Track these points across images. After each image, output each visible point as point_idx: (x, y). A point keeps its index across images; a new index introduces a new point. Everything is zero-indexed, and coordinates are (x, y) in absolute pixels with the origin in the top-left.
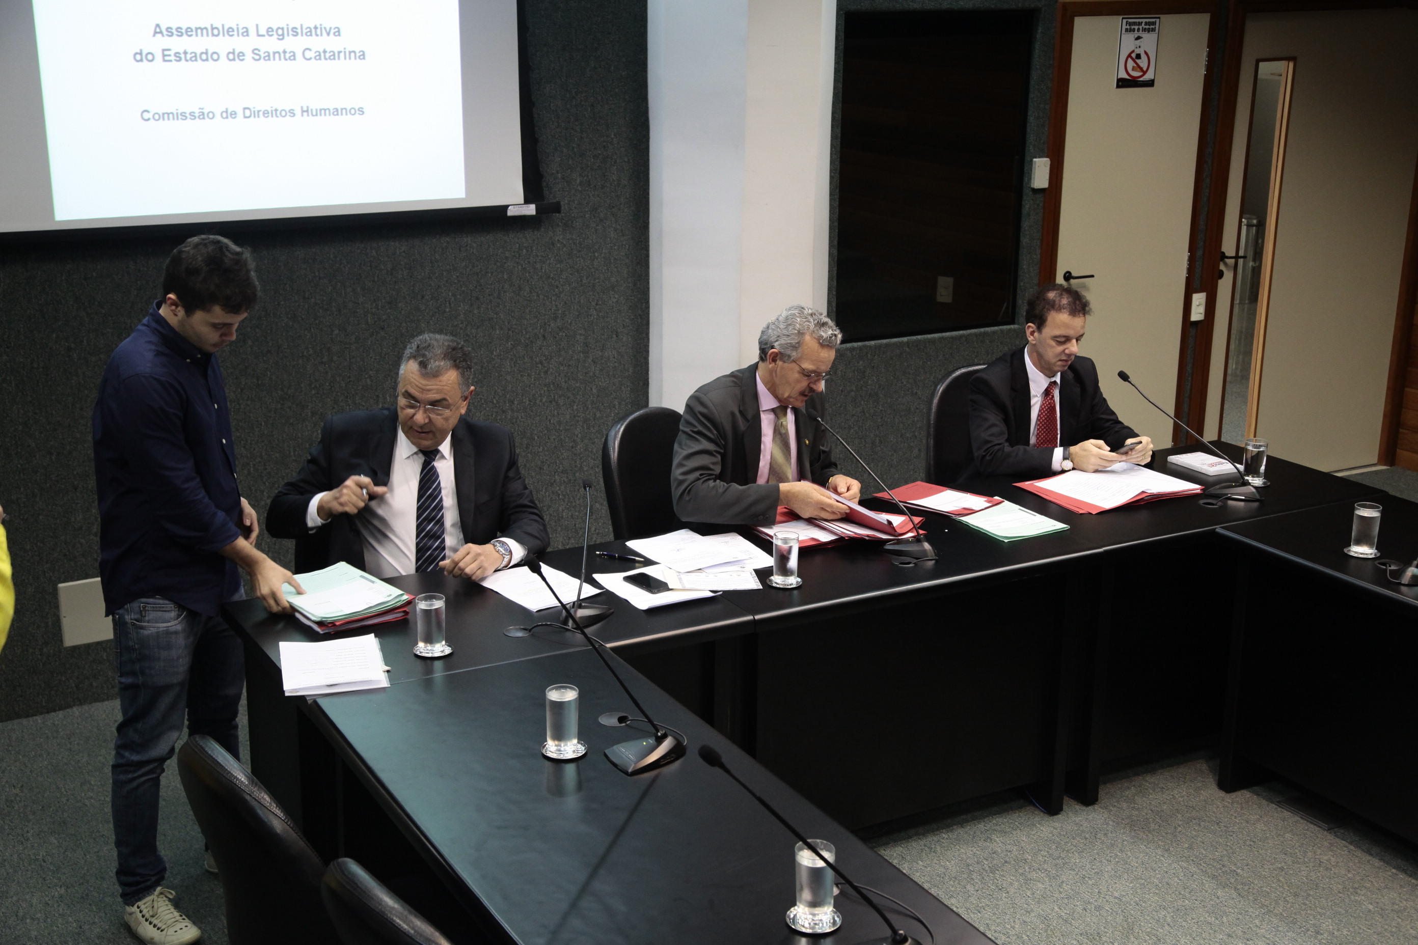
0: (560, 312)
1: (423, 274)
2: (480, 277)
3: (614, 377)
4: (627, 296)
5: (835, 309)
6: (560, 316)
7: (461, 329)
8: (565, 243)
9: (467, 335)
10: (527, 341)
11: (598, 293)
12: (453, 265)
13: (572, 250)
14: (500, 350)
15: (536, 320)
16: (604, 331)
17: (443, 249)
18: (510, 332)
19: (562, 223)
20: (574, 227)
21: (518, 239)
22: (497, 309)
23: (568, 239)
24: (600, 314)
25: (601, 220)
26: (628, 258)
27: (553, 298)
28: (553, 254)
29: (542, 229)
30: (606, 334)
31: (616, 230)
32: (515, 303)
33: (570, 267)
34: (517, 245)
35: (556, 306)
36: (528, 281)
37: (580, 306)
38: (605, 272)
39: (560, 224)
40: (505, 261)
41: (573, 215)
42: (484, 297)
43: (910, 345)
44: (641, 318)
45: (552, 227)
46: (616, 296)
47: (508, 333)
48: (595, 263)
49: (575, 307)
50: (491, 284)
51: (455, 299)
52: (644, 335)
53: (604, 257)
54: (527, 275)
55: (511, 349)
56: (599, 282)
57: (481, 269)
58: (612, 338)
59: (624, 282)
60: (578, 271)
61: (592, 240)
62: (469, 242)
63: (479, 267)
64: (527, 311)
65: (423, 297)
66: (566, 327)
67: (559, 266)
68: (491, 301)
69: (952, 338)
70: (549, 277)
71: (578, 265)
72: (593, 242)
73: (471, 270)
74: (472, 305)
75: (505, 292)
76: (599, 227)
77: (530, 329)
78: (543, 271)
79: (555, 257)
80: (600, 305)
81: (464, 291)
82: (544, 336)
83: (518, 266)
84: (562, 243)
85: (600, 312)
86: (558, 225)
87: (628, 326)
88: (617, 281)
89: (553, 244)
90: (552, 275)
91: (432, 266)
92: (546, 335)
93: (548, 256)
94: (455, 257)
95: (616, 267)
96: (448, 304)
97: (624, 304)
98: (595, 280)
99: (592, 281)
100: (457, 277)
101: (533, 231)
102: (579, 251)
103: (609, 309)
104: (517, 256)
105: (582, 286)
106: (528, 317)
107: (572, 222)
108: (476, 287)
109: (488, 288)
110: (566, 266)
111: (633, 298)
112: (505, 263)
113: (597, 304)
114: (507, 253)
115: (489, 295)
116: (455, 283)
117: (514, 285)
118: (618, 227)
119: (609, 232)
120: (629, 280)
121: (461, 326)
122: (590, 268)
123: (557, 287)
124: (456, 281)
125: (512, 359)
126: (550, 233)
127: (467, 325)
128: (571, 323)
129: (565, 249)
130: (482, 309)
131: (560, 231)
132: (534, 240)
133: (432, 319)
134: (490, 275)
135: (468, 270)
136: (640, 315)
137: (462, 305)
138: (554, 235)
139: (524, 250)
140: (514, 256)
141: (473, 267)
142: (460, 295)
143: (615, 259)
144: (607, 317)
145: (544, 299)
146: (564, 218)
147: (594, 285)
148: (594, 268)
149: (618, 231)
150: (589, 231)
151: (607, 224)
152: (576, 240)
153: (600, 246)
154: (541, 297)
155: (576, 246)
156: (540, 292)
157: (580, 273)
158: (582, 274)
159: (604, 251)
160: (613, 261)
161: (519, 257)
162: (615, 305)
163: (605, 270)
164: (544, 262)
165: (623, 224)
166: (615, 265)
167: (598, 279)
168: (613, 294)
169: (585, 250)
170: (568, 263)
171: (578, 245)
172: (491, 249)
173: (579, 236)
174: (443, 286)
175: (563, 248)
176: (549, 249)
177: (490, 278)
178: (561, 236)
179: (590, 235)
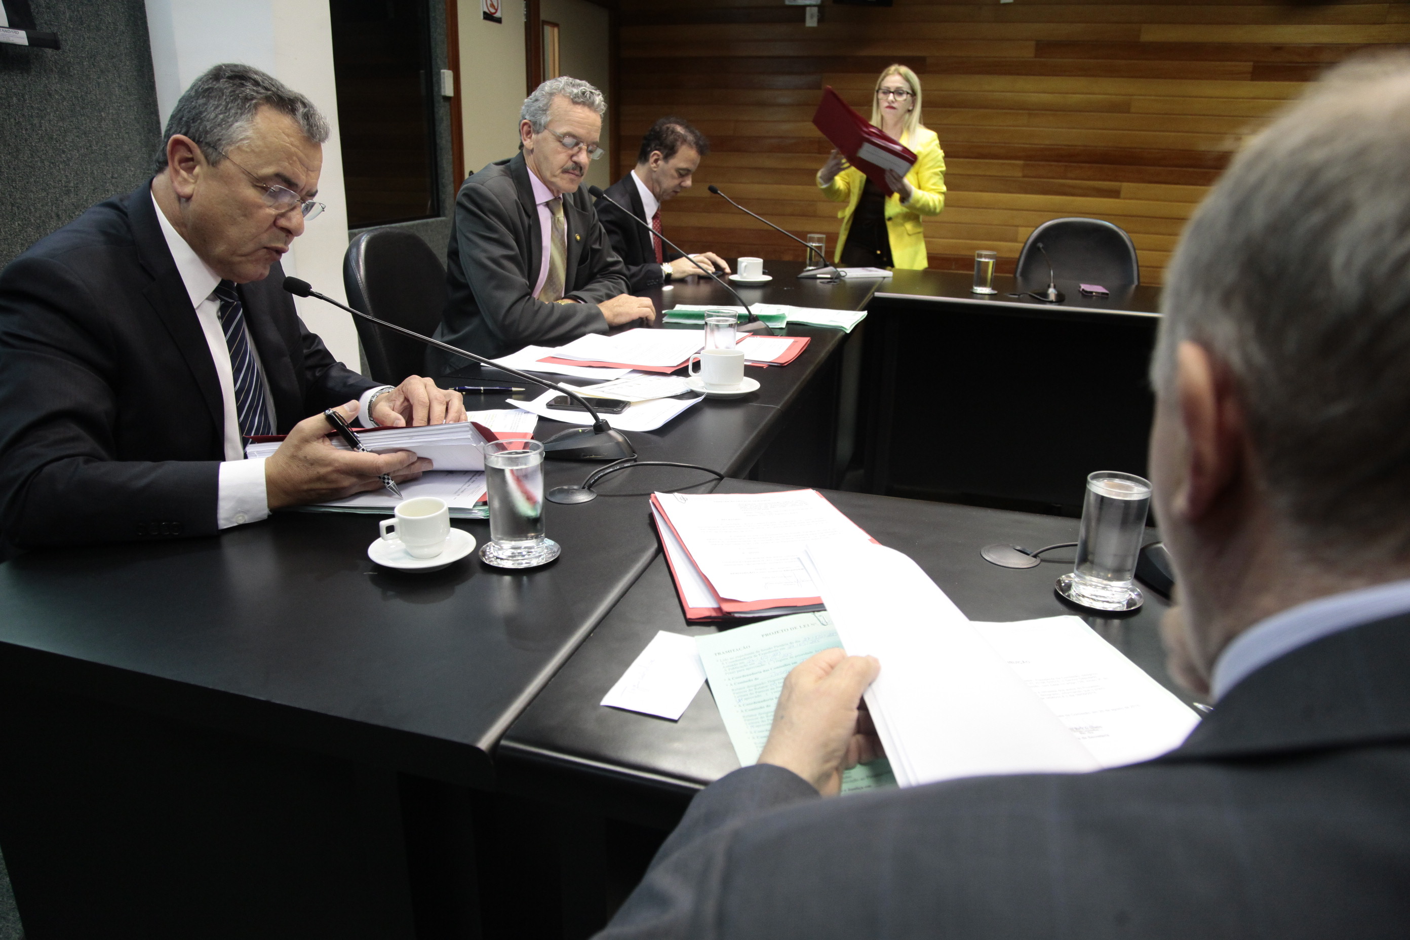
0: (72, 184)
4: (144, 169)
8: (63, 94)
10: (38, 221)
11: (112, 164)
13: (74, 105)
14: (6, 232)
15: (44, 194)
18: (15, 209)
19: (56, 67)
20: (71, 76)
21: (4, 81)
23: (68, 91)
25: (102, 71)
26: (138, 122)
27: (61, 166)
28: (52, 107)
29: (33, 73)
31: (120, 86)
33: (75, 128)
34: (4, 89)
35: (66, 176)
36: (26, 141)
37: (94, 179)
38: (116, 138)
39: (54, 69)
41: (68, 59)
45: (45, 71)
46: (132, 169)
47: (12, 209)
48: (103, 124)
49: (89, 179)
53: (112, 119)
54: (24, 132)
56: (111, 150)
59: (139, 152)
60: (85, 133)
61: (95, 95)
64: (32, 180)
66: (82, 204)
67: (61, 124)
70: (52, 138)
71: (85, 126)
72: (97, 98)
76: (102, 80)
77: (39, 205)
78: (43, 129)
79: (55, 113)
80: (116, 178)
82: (58, 216)
84: (61, 95)
85: (118, 186)
86: (52, 70)
88: (130, 150)
89: (50, 95)
90: (55, 136)
92: (60, 213)
93: (46, 109)
95: (127, 133)
98: (106, 147)
99: (103, 148)
101: (21, 73)
102: (83, 108)
103: (127, 184)
104: (6, 105)
105: (92, 153)
106: (34, 189)
107: (69, 69)
110: (71, 125)
113: (112, 177)
117: (9, 145)
118: (122, 83)
119: (113, 88)
120: (144, 149)
122: (98, 131)
123: (64, 152)
126: (43, 81)
128: (87, 200)
129: (65, 103)
131: (55, 78)
132: (25, 86)
138: (49, 83)
139: (14, 98)
143: (125, 122)
145: (50, 166)
146: (58, 62)
147: (106, 153)
148: (103, 131)
149: (123, 88)
150: (90, 83)
151: (110, 78)
152: (77, 92)
153: (105, 104)
154: (46, 163)
155: (78, 100)
156: (43, 157)
157: (88, 137)
158: (91, 137)
159: (111, 111)
160: (122, 125)
161: (9, 106)
162: (132, 179)
163: (115, 135)
164: (42, 118)
165: (127, 80)
166: (125, 130)
167: (110, 146)
168: (128, 166)
169: (89, 107)
170: (72, 122)
171: (80, 99)
173: (79, 88)
175: (63, 102)
176: (46, 100)
178: (59, 86)
179: (93, 89)
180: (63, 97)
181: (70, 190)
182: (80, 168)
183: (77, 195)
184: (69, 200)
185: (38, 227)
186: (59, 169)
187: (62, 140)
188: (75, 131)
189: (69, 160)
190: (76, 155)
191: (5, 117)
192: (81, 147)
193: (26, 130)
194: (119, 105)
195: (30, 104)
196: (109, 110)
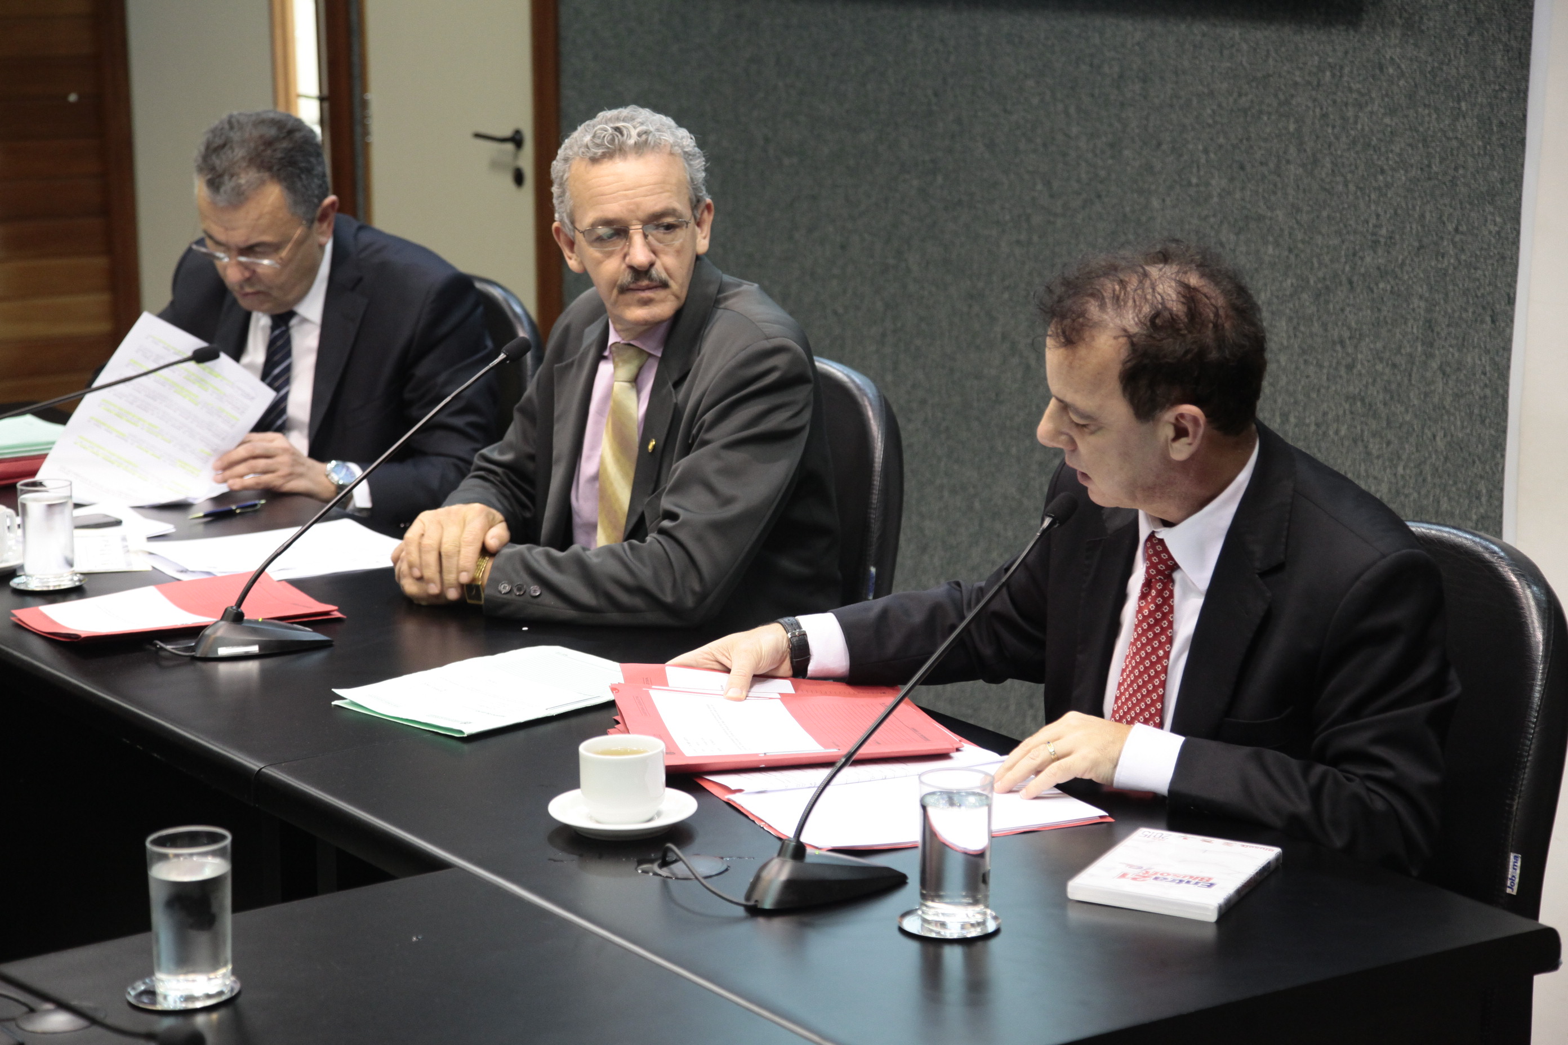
0: (1384, 231)
3: (1483, 422)
6: (1382, 240)
8: (1403, 66)
10: (1320, 286)
11: (1461, 203)
13: (1416, 85)
14: (1272, 293)
16: (1468, 302)
17: (1195, 46)
18: (1292, 257)
19: (1400, 17)
20: (1423, 32)
21: (1319, 45)
22: (1273, 198)
23: (1411, 59)
24: (1463, 257)
25: (1479, 21)
27: (1373, 196)
28: (1380, 88)
29: (1364, 29)
30: (1471, 310)
31: (1507, 49)
33: (1411, 129)
34: (1317, 59)
35: (1378, 216)
36: (1330, 145)
37: (1423, 226)
38: (1479, 154)
39: (1397, 20)
40: (1291, 91)
45: (1382, 25)
46: (1498, 219)
47: (1288, 257)
48: (1460, 125)
49: (1414, 226)
50: (1266, 140)
51: (1207, 161)
53: (1478, 117)
54: (1330, 130)
55: (1291, 296)
56: (1464, 176)
57: (1252, 101)
58: (1482, 322)
62: (1237, 38)
63: (1250, 97)
64: (1325, 214)
65: (1159, 144)
66: (1393, 271)
67: (1387, 120)
71: (1426, 125)
72: (1458, 74)
73: (1235, 101)
75: (1288, 162)
76: (1475, 38)
77: (1327, 259)
78: (1359, 127)
79: (1383, 100)
80: (1462, 233)
81: (1220, 146)
82: (1351, 282)
83: (1315, 107)
84: (1399, 67)
85: (1463, 250)
86: (1393, 23)
88: (1502, 181)
89: (1382, 67)
90: (1374, 141)
92: (1355, 279)
93: (1369, 91)
95: (1503, 146)
96: (1195, 170)
98: (1456, 169)
99: (1451, 172)
100: (1214, 111)
101: (1347, 30)
102: (1431, 92)
103: (1481, 249)
104: (1315, 83)
105: (1430, 179)
106: (1324, 231)
107: (1421, 18)
108: (1241, 140)
109: (1260, 148)
110: (1403, 123)
112: (1292, 96)
113: (1456, 230)
114: (1297, 73)
115: (1262, 164)
116: (1210, 126)
117: (1305, 151)
119: (1494, 54)
121: (1212, 220)
122: (1449, 139)
123: (1383, 171)
124: (1210, 121)
125: (1290, 319)
126: (1378, 39)
127: (1222, 222)
128: (1403, 264)
129: (1402, 83)
130: (1249, 192)
131: (1396, 37)
132: (1346, 53)
133: (1169, 195)
134: (1266, 118)
135: (1231, 100)
137: (1216, 173)
138: (1384, 45)
139: (1328, 74)
140: (1310, 83)
141: (1240, 95)
142: (1215, 154)
143: (1501, 123)
144: (1476, 268)
145: (1356, 193)
146: (1406, 7)
147: (1453, 182)
148: (1456, 138)
150: (1453, 45)
151: (1491, 32)
152: (1427, 62)
153: (1472, 86)
154: (1352, 187)
155: (1426, 78)
156: (1349, 176)
157: (1428, 147)
158: (1433, 148)
159: (1479, 100)
160: (1495, 129)
161: (1319, 85)
162: (1493, 240)
164: (1360, 107)
166: (1499, 139)
167: (1463, 167)
169: (1442, 90)
170: (1407, 116)
171: (1428, 75)
172: (1271, 61)
173: (1431, 54)
174: (1190, 128)
175: (1399, 79)
176: (1373, 77)
177: (1266, 125)
178: (1398, 50)
179: (1455, 56)
180: (1402, 71)
181: (1379, 242)
182: (1404, 205)
183: (1389, 252)
184: (1373, 258)
185: (1318, 296)
186: (1370, 201)
187: (1383, 149)
188: (1408, 133)
189: (1388, 186)
190: (1400, 179)
191: (1310, 104)
192: (1412, 166)
193: (1334, 127)
194: (1497, 88)
195: (1348, 82)
196: (1476, 98)
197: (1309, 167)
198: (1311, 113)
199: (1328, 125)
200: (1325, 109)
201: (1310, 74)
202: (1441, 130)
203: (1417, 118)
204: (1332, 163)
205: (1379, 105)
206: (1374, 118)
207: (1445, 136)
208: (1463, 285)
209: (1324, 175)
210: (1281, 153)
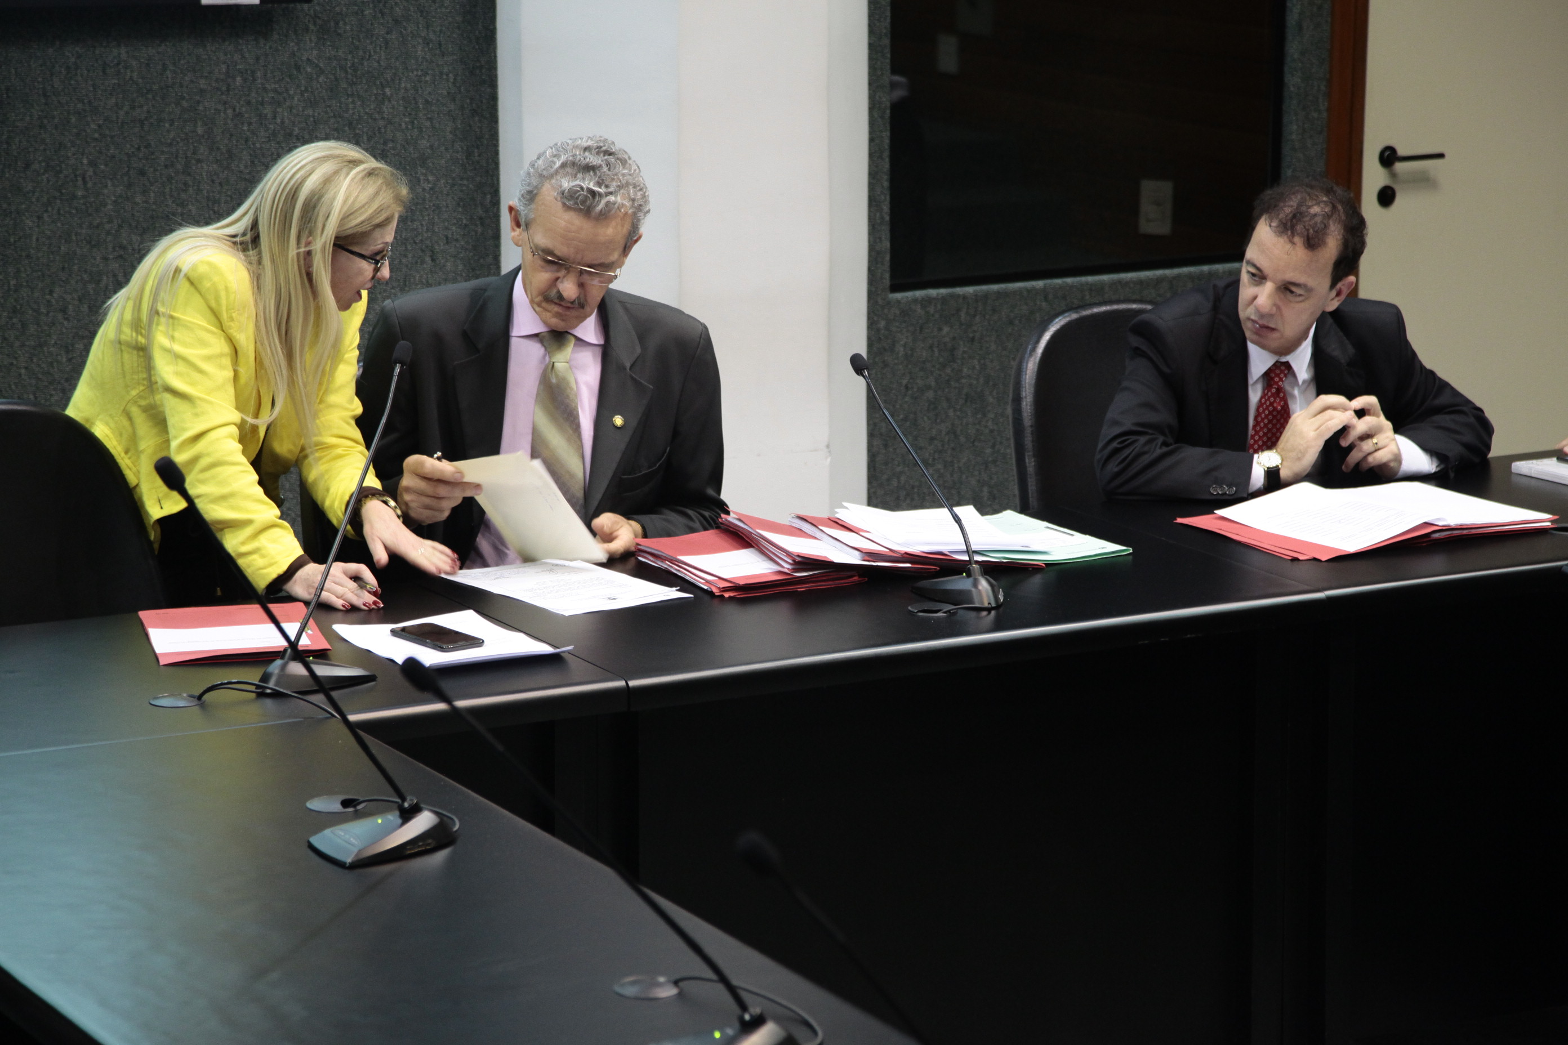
1: (27, 119)
2: (146, 128)
4: (453, 179)
5: (887, 218)
7: (108, 233)
8: (321, 65)
9: (122, 247)
12: (90, 102)
13: (337, 80)
16: (406, 249)
17: (68, 68)
19: (315, 24)
20: (339, 34)
21: (226, 54)
22: (183, 196)
23: (330, 59)
25: (396, 22)
26: (454, 100)
28: (298, 86)
29: (276, 37)
30: (410, 255)
31: (427, 42)
32: (221, 184)
33: (335, 116)
34: (224, 67)
36: (247, 141)
38: (407, 128)
39: (312, 27)
40: (198, 98)
41: (337, 9)
42: (156, 170)
43: (1050, 297)
44: (482, 224)
45: (296, 32)
46: (431, 178)
48: (386, 109)
50: (171, 144)
51: (95, 173)
52: (490, 259)
53: (403, 98)
54: (245, 128)
56: (394, 148)
57: (148, 112)
58: (423, 262)
59: (446, 149)
61: (378, 62)
62: (124, 56)
63: (145, 108)
65: (27, 166)
67: (310, 112)
68: (170, 179)
69: (1140, 282)
70: (290, 135)
71: (351, 112)
72: (380, 65)
73: (127, 113)
74: (130, 186)
75: (199, 161)
76: (393, 36)
78: (279, 121)
79: (303, 95)
81: (113, 157)
83: (225, 109)
84: (317, 66)
86: (307, 29)
87: (457, 240)
88: (431, 147)
89: (298, 68)
90: (296, 131)
91: (46, 104)
93: (287, 90)
94: (94, 85)
95: (430, 119)
96: (80, 182)
97: (448, 195)
98: (385, 143)
100: (100, 126)
101: (255, 38)
102: (353, 84)
104: (224, 89)
107: (337, 23)
108: (139, 149)
109: (163, 152)
110: (326, 112)
111: (465, 182)
112: (198, 102)
114: (202, 81)
115: (166, 166)
116: (95, 140)
117: (218, 149)
118: (432, 36)
119: (414, 46)
120: (457, 146)
121: (107, 226)
122: (375, 119)
124: (96, 135)
126: (292, 44)
127: (120, 226)
129: (321, 79)
130: (152, 195)
131: (311, 40)
132: (258, 59)
133: (46, 211)
134: (167, 125)
135: (122, 113)
136: (481, 218)
137: (109, 183)
138: (299, 49)
139: (239, 79)
140: (218, 89)
141: (133, 108)
142: (106, 165)
143: (427, 101)
144: (413, 221)
146: (320, 15)
148: (383, 118)
149: (431, 45)
150: (371, 43)
151: (409, 30)
152: (346, 60)
153: (395, 74)
155: (346, 72)
157: (354, 129)
158: (359, 129)
159: (403, 85)
160: (421, 106)
161: (228, 90)
162: (427, 196)
163: (406, 123)
164: (279, 104)
165: (441, 31)
166: (425, 115)
167: (393, 141)
168: (422, 174)
169: (364, 81)
170: (329, 106)
171: (349, 70)
172: (169, 73)
173: (351, 52)
174: (69, 144)
175: (318, 76)
176: (290, 76)
177: (168, 131)
178: (315, 52)
179: (375, 52)
180: (321, 69)
188: (332, 120)
191: (220, 107)
193: (250, 124)
194: (420, 73)
195: (262, 84)
196: (400, 83)
197: (225, 162)
198: (222, 114)
199: (243, 124)
200: (237, 110)
201: (217, 80)
202: (366, 113)
203: (340, 107)
204: (251, 155)
205: (299, 100)
206: (294, 111)
207: (371, 118)
208: (401, 236)
209: (242, 167)
210: (189, 154)
